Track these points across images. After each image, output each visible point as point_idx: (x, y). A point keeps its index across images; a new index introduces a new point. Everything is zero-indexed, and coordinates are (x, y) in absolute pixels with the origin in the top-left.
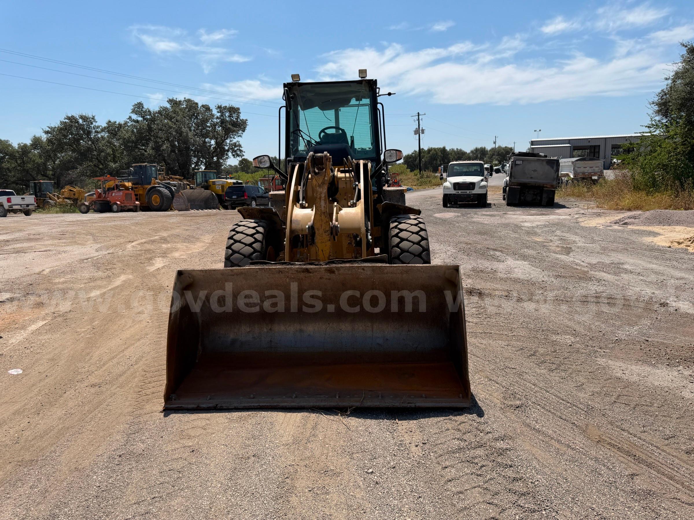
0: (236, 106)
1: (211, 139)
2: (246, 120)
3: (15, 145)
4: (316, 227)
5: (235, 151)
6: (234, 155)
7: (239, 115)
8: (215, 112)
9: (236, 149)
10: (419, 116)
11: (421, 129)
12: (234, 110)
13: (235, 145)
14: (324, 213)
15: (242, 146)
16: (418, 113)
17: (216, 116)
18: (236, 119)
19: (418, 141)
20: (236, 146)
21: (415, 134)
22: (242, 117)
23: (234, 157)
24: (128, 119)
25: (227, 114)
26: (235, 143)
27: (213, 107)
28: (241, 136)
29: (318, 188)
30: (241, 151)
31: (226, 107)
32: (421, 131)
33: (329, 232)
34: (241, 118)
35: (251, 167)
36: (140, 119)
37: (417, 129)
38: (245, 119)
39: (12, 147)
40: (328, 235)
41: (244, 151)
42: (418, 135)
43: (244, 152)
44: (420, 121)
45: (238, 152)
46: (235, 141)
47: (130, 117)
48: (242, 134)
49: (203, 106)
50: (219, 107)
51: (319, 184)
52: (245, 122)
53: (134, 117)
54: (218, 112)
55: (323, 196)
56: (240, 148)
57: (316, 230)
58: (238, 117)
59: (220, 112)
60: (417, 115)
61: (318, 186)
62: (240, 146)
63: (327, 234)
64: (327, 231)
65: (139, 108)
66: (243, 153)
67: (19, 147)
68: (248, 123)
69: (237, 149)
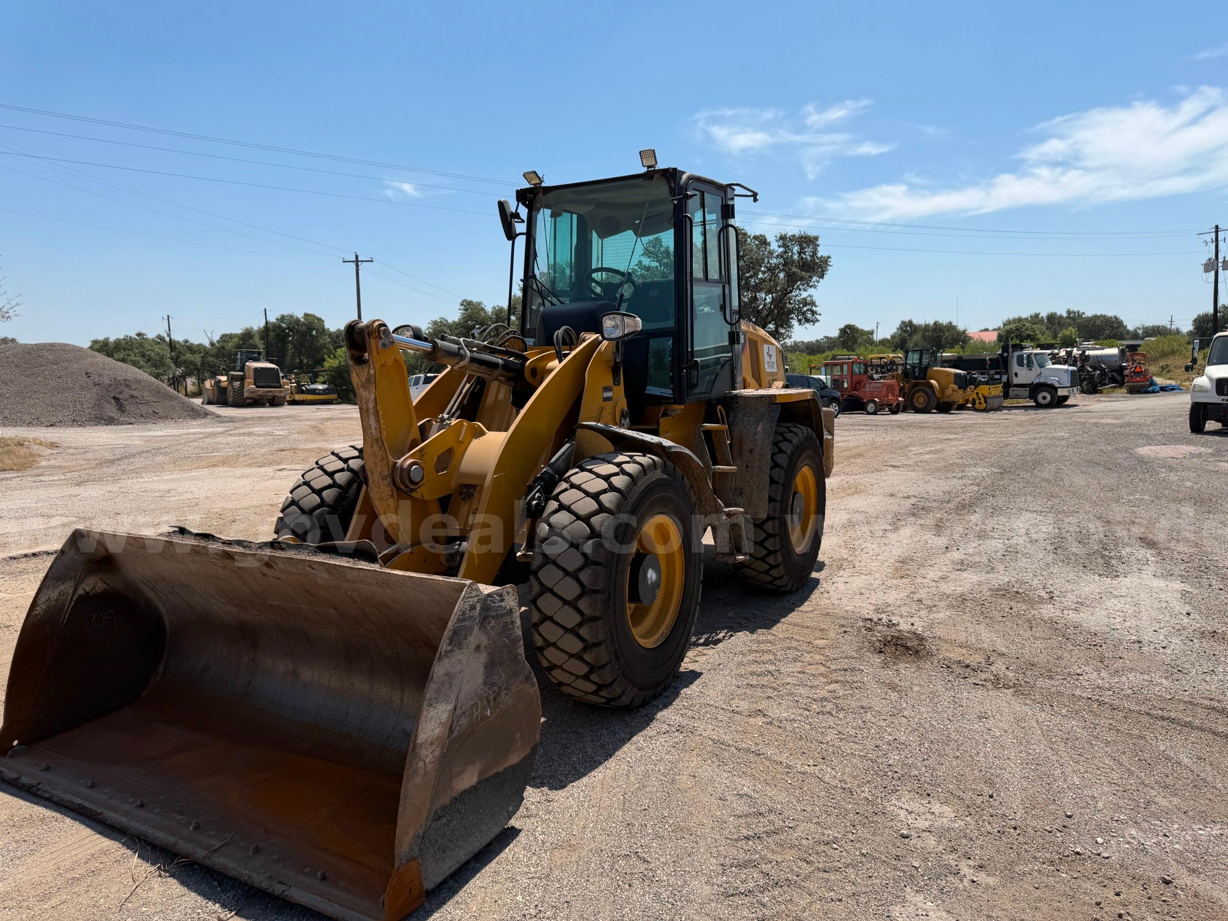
0: (812, 233)
1: (767, 293)
2: (829, 257)
3: (489, 309)
4: (367, 468)
5: (804, 313)
6: (799, 321)
7: (816, 249)
8: (775, 247)
9: (805, 309)
10: (1217, 232)
11: (1221, 259)
12: (807, 241)
13: (805, 302)
14: (377, 440)
15: (817, 303)
16: (1217, 227)
17: (776, 254)
18: (810, 256)
19: (1213, 285)
20: (805, 304)
21: (1207, 270)
22: (822, 252)
23: (800, 324)
24: (636, 265)
25: (796, 249)
26: (805, 299)
27: (771, 238)
28: (814, 286)
29: (361, 389)
30: (814, 313)
31: (794, 236)
32: (1220, 265)
33: (388, 479)
34: (819, 255)
35: (860, 339)
36: (655, 264)
37: (1210, 259)
38: (825, 255)
39: (485, 312)
40: (389, 485)
41: (818, 312)
42: (1213, 273)
43: (820, 315)
44: (1221, 244)
45: (809, 315)
46: (804, 295)
47: (640, 262)
48: (818, 282)
49: (755, 238)
50: (783, 238)
51: (362, 382)
52: (827, 261)
53: (646, 261)
54: (779, 247)
55: (371, 407)
56: (814, 308)
57: (369, 474)
58: (815, 253)
59: (783, 247)
60: (1214, 230)
61: (362, 387)
62: (813, 304)
63: (386, 482)
64: (386, 477)
65: (654, 247)
66: (818, 317)
67: (492, 312)
68: (832, 262)
69: (808, 310)
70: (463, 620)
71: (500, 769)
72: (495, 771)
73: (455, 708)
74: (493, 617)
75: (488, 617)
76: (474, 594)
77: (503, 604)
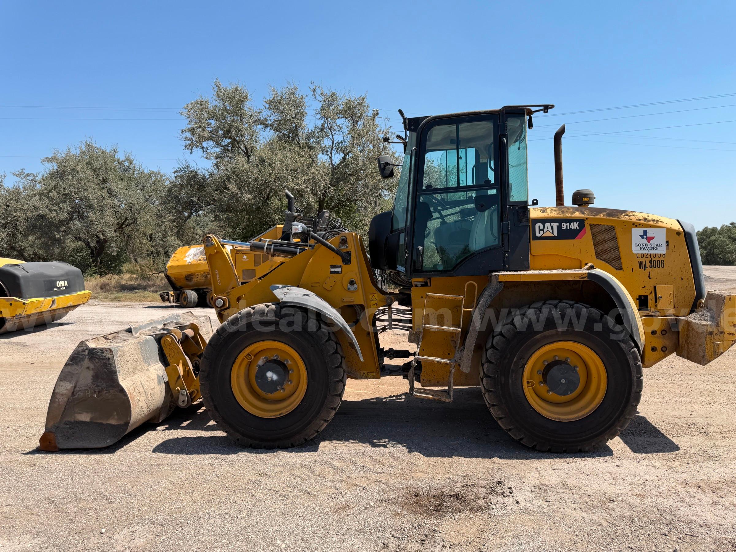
70: (77, 354)
71: (104, 422)
72: (101, 422)
73: (75, 387)
74: (97, 358)
75: (94, 357)
76: (84, 346)
77: (103, 355)
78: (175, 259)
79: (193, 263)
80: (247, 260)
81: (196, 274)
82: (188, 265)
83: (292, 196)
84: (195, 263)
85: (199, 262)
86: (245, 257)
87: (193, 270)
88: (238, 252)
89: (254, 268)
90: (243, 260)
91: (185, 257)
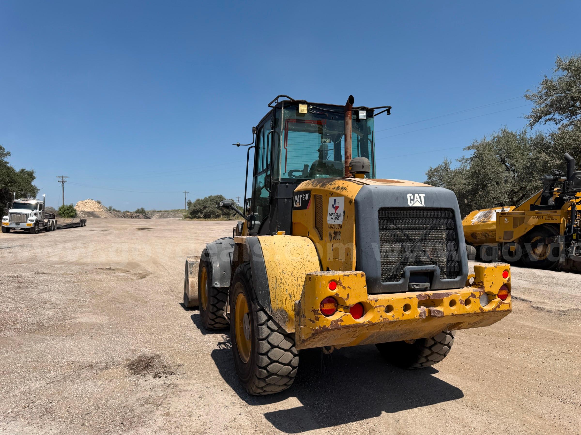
78: (466, 220)
79: (475, 224)
80: (507, 222)
81: (477, 233)
82: (472, 226)
83: (572, 158)
84: (476, 224)
85: (480, 223)
86: (506, 219)
87: (474, 230)
88: (501, 215)
89: (512, 229)
90: (505, 222)
91: (472, 219)
